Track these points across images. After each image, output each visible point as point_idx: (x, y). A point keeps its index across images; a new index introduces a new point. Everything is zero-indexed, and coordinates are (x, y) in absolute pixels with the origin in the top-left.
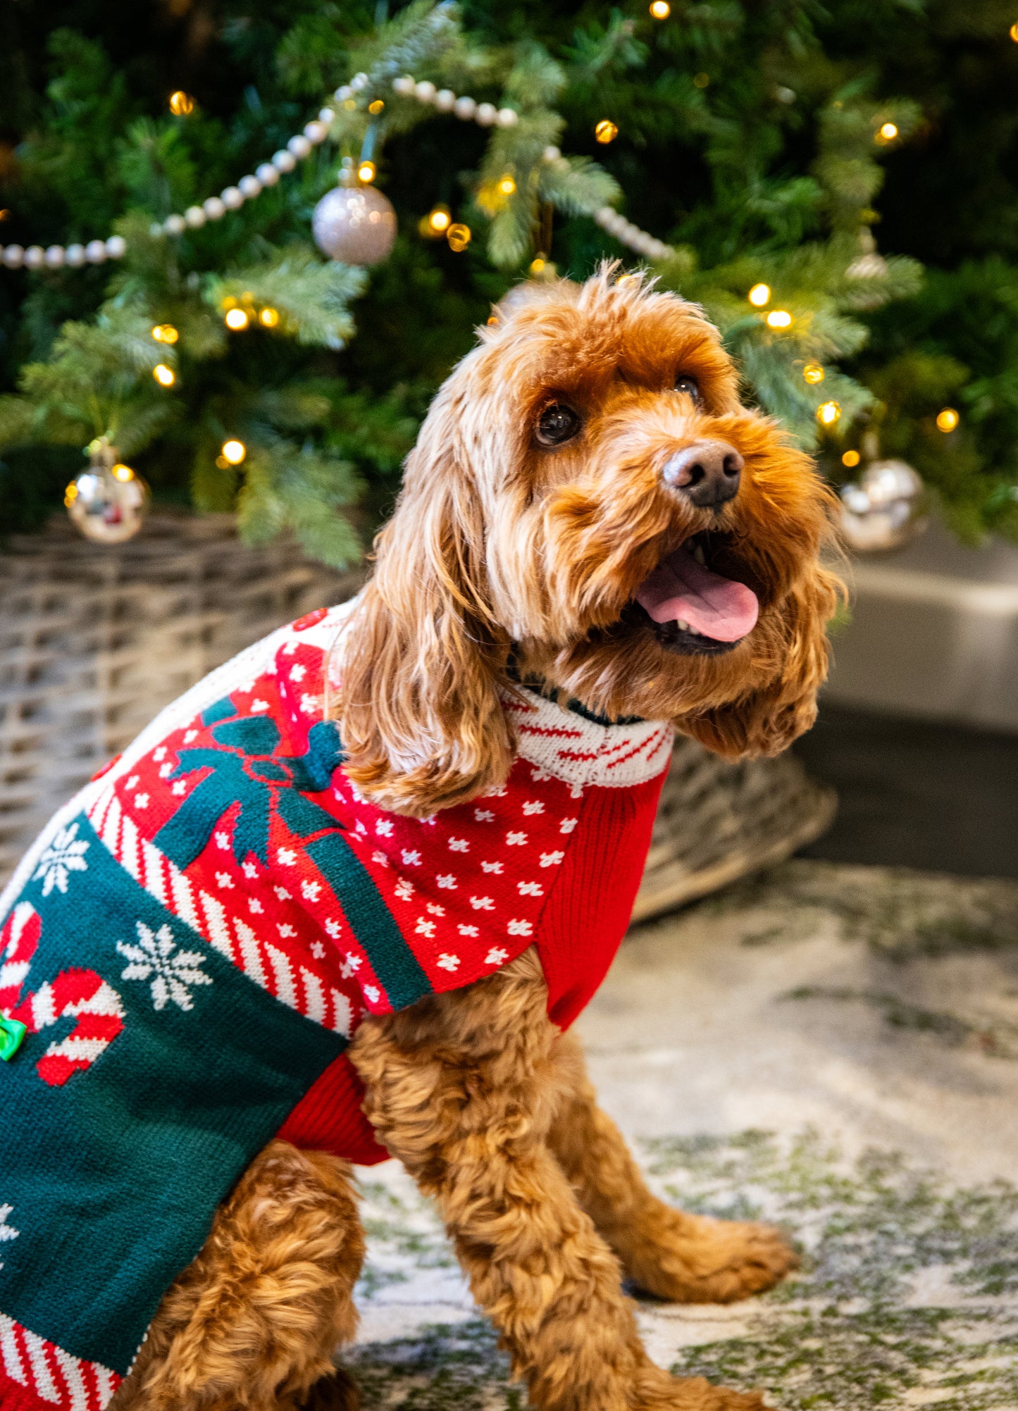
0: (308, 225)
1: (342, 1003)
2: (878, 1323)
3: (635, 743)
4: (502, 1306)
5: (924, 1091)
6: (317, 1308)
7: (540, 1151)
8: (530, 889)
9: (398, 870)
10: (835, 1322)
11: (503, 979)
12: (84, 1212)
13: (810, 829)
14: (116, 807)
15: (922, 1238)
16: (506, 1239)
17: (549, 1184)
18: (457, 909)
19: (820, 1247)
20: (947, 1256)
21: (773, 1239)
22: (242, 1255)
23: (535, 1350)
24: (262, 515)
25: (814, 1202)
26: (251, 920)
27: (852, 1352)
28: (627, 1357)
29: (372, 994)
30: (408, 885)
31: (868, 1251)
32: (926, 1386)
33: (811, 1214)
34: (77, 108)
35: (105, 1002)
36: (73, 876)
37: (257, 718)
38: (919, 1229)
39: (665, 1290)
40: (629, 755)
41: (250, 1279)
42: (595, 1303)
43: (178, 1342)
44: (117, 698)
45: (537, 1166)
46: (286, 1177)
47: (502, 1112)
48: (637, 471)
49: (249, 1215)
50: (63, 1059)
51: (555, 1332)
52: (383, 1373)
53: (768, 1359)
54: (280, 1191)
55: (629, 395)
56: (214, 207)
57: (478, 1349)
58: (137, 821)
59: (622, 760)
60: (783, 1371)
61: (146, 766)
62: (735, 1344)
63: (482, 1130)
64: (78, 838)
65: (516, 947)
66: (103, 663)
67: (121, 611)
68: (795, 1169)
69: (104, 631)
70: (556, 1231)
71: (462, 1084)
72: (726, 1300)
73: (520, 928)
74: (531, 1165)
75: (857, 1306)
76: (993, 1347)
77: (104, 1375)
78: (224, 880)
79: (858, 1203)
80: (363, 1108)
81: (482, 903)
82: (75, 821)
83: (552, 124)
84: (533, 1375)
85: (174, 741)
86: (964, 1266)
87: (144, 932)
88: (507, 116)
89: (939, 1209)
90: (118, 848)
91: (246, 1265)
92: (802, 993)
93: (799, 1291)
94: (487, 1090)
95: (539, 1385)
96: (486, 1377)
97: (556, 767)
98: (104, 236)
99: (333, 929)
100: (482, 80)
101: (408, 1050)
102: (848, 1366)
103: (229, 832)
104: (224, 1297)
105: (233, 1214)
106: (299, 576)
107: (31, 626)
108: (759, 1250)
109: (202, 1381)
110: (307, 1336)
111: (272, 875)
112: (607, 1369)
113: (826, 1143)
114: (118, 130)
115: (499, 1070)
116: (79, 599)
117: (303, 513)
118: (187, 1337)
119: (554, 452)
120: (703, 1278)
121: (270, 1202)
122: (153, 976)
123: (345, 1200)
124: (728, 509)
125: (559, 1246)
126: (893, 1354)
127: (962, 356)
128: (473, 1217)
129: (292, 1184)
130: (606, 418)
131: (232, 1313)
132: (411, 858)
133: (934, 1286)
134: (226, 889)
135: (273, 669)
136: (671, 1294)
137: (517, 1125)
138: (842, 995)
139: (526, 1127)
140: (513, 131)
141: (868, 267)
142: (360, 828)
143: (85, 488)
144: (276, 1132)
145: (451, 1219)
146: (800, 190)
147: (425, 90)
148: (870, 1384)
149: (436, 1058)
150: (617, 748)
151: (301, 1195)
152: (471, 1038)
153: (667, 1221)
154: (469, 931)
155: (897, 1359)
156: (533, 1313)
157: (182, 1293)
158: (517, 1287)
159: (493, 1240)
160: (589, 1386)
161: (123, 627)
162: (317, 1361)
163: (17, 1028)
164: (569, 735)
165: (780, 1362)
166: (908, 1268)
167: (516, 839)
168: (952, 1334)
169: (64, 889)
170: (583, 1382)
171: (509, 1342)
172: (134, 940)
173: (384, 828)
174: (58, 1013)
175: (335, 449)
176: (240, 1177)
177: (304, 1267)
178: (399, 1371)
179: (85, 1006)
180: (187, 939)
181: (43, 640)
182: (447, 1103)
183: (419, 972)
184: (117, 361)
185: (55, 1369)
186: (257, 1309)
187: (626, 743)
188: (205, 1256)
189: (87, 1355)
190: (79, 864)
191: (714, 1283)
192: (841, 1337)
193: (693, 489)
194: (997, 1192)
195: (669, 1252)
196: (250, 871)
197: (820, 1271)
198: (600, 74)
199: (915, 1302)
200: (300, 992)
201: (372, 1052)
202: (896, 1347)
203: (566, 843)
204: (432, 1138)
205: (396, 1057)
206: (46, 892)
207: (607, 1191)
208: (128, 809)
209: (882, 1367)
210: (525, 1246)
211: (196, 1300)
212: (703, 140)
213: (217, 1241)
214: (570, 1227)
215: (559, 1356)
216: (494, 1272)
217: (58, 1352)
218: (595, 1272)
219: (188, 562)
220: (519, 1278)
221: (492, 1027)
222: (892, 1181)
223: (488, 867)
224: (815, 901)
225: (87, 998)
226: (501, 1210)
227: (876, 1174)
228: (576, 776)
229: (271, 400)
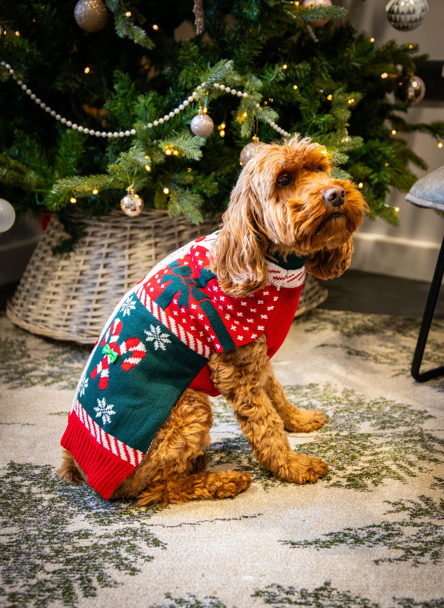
0: (189, 126)
1: (207, 349)
2: (351, 438)
3: (295, 275)
4: (250, 434)
5: (359, 373)
6: (200, 436)
7: (262, 391)
8: (264, 317)
9: (226, 311)
10: (339, 437)
11: (256, 343)
12: (135, 407)
13: (322, 300)
14: (144, 291)
15: (361, 414)
16: (251, 415)
17: (264, 400)
18: (243, 322)
19: (333, 416)
20: (369, 419)
21: (321, 414)
22: (179, 421)
23: (259, 446)
24: (175, 209)
25: (331, 404)
26: (183, 325)
27: (345, 446)
28: (285, 448)
29: (218, 346)
30: (229, 315)
31: (347, 417)
32: (366, 456)
33: (330, 407)
34: (122, 92)
35: (141, 347)
36: (132, 311)
37: (185, 266)
38: (361, 411)
39: (292, 429)
40: (294, 279)
41: (181, 427)
42: (276, 433)
43: (161, 445)
44: (131, 262)
45: (261, 395)
46: (192, 399)
47: (251, 380)
48: (315, 196)
49: (181, 410)
50: (129, 363)
51: (265, 441)
52: (213, 452)
53: (321, 448)
54: (190, 403)
55: (306, 173)
56: (161, 120)
57: (239, 445)
58: (150, 296)
59: (291, 280)
60: (326, 452)
61: (153, 279)
62: (311, 444)
63: (245, 385)
64: (133, 300)
65: (259, 333)
66: (127, 252)
67: (131, 237)
68: (324, 395)
69: (127, 243)
70: (266, 413)
71: (240, 371)
72: (308, 432)
73: (261, 328)
74: (259, 395)
75: (345, 433)
76: (384, 444)
77: (140, 453)
78: (175, 313)
79: (343, 404)
80: (211, 378)
81: (250, 321)
82: (132, 295)
83: (259, 96)
84: (258, 453)
85: (161, 273)
86: (374, 421)
87: (152, 327)
88: (245, 95)
89: (366, 406)
90: (145, 303)
91: (181, 424)
92: (323, 345)
93: (329, 429)
94: (247, 373)
95: (260, 456)
96: (242, 453)
97: (273, 282)
98: (130, 129)
99: (207, 328)
100: (238, 85)
101: (226, 362)
102: (344, 450)
103: (177, 299)
104: (174, 432)
105: (177, 409)
106: (182, 228)
107: (106, 242)
108: (317, 418)
109: (167, 456)
110: (197, 444)
111: (189, 312)
112: (279, 451)
113: (333, 387)
114: (134, 98)
115: (251, 368)
116: (120, 234)
117: (187, 209)
118: (163, 444)
119: (283, 189)
120: (302, 425)
121: (187, 406)
122: (155, 340)
123: (208, 406)
124: (342, 207)
125: (267, 417)
126: (356, 447)
127: (370, 166)
128: (242, 409)
129: (193, 401)
130: (300, 180)
131: (176, 437)
132: (230, 307)
133: (366, 427)
134: (176, 316)
135: (190, 253)
136: (292, 430)
137: (255, 384)
138: (335, 346)
139: (258, 384)
140: (247, 99)
141: (347, 139)
142: (215, 298)
143: (126, 200)
144: (188, 386)
145: (236, 409)
146: (327, 117)
147: (222, 87)
148: (350, 455)
149: (233, 364)
150: (290, 276)
151: (196, 404)
152: (244, 359)
153: (292, 410)
154: (246, 329)
155: (357, 448)
156: (259, 436)
157: (162, 431)
158: (255, 429)
159: (248, 415)
160: (274, 456)
161: (132, 242)
162: (198, 451)
163: (116, 354)
164: (276, 272)
165: (325, 449)
166: (358, 422)
167: (260, 302)
168: (372, 441)
169: (129, 315)
170: (272, 455)
171: (252, 444)
172: (149, 330)
173: (222, 298)
174: (127, 350)
175: (195, 191)
176: (179, 399)
177: (197, 424)
178: (217, 452)
179: (135, 348)
180: (165, 330)
181: (109, 245)
182: (236, 377)
183: (232, 341)
184: (136, 164)
185: (126, 451)
186: (183, 436)
187: (293, 275)
188: (169, 421)
189: (135, 448)
190: (133, 308)
191: (305, 427)
192: (341, 442)
193: (333, 201)
194: (382, 401)
195: (293, 418)
196: (183, 310)
197: (334, 423)
198: (272, 83)
199: (361, 432)
200: (196, 346)
201: (214, 362)
202: (356, 445)
203: (275, 304)
204: (231, 386)
205: (222, 363)
206: (124, 315)
207: (276, 401)
208: (148, 292)
209: (353, 450)
210: (257, 417)
211: (166, 433)
212: (298, 103)
213: (172, 416)
214: (270, 412)
215: (266, 448)
216: (248, 424)
217: (127, 446)
218: (277, 425)
219: (151, 223)
220: (255, 426)
221: (251, 356)
222: (352, 398)
223: (252, 310)
224: (325, 320)
225: (136, 346)
226: (250, 407)
227: (347, 396)
228: (279, 284)
229: (177, 176)
